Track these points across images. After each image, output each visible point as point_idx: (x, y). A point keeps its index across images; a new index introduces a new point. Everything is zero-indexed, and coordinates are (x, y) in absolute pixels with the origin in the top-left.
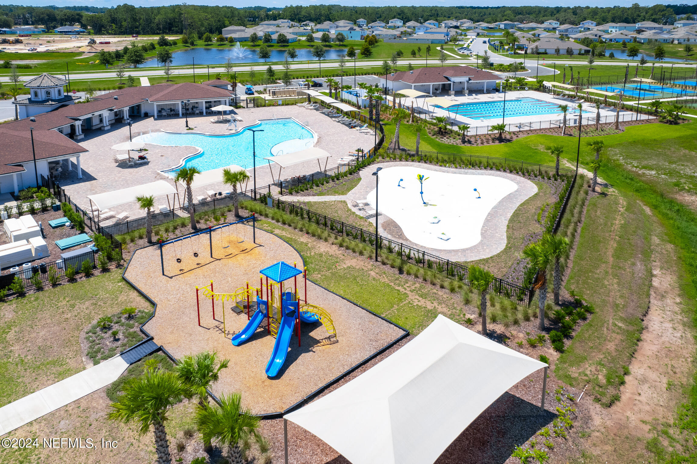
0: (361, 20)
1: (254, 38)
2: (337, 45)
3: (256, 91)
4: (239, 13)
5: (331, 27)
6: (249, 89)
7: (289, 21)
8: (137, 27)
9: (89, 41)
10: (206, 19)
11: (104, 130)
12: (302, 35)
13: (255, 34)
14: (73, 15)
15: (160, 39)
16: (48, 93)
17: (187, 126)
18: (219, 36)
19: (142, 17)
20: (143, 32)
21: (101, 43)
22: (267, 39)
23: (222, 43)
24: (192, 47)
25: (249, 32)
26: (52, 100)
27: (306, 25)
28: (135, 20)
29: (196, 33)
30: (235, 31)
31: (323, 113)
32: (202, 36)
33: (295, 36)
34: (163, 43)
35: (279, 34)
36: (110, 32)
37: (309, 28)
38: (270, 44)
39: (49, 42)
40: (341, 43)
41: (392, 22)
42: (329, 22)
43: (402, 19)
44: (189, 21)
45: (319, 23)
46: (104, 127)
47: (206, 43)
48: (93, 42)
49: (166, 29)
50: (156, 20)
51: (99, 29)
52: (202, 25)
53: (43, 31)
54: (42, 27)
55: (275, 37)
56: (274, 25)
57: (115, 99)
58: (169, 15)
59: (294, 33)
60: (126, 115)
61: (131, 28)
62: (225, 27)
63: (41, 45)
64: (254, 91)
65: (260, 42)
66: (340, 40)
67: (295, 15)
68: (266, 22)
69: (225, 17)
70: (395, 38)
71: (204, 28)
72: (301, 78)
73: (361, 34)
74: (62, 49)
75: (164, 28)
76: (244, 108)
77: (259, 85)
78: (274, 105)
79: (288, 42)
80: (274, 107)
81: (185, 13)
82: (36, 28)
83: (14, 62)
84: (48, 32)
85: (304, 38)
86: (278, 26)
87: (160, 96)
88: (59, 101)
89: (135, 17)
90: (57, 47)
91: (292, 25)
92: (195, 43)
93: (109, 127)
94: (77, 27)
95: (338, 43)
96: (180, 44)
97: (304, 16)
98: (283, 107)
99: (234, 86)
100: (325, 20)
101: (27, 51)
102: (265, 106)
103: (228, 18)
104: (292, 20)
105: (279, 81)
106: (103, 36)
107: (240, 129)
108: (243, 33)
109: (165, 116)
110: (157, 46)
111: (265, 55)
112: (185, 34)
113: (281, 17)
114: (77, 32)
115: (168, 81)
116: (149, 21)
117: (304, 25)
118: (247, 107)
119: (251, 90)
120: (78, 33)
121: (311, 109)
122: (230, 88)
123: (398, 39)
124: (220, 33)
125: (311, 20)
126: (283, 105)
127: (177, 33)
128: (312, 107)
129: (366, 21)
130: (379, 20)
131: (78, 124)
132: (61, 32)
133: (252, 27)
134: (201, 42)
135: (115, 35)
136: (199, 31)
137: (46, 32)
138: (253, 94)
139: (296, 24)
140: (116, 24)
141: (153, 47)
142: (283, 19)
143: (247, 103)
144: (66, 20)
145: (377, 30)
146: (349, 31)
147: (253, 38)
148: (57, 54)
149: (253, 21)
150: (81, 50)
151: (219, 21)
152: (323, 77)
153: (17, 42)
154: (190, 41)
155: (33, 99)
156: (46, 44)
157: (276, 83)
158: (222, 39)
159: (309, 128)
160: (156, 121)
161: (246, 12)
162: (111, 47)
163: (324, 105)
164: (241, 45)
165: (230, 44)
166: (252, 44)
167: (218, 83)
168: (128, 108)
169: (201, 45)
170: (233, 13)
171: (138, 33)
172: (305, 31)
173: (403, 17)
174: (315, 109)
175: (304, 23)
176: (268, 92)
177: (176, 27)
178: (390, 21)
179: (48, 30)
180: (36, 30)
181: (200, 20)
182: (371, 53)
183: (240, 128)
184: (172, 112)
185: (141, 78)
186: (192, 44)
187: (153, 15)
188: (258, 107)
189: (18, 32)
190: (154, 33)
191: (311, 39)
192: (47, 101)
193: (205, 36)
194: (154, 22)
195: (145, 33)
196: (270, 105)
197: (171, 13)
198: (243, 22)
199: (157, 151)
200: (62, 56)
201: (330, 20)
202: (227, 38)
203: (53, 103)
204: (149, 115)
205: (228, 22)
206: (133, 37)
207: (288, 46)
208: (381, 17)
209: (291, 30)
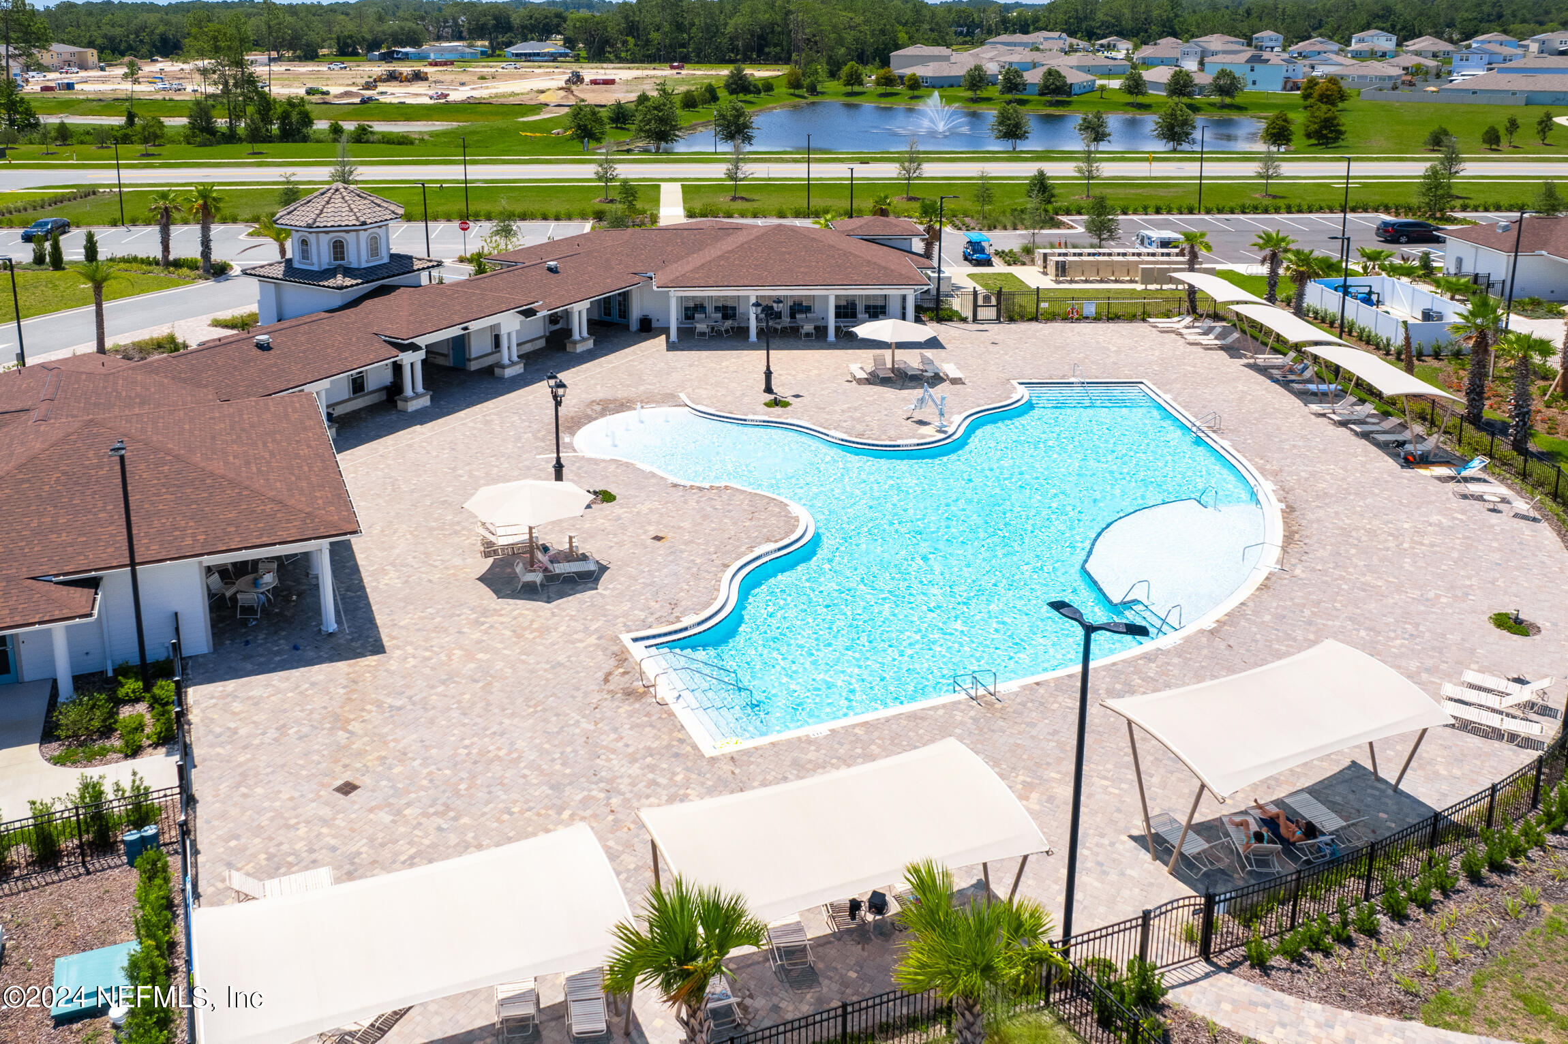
0: (1268, 33)
1: (977, 80)
2: (1212, 105)
3: (997, 253)
4: (933, 15)
5: (1186, 54)
6: (976, 247)
7: (1064, 35)
8: (683, 46)
9: (566, 77)
10: (850, 27)
11: (501, 379)
12: (1109, 73)
13: (978, 68)
14: (546, 17)
15: (732, 76)
16: (338, 248)
17: (769, 390)
18: (882, 72)
19: (696, 21)
20: (698, 56)
21: (594, 82)
22: (1013, 83)
23: (889, 89)
24: (812, 99)
25: (960, 61)
26: (348, 272)
27: (1109, 47)
28: (680, 27)
29: (824, 60)
30: (924, 60)
31: (1263, 370)
32: (839, 69)
33: (1091, 77)
34: (739, 85)
35: (1045, 69)
36: (623, 55)
37: (1121, 55)
38: (1018, 97)
39: (483, 78)
40: (1228, 100)
41: (1361, 40)
42: (1171, 40)
43: (1392, 30)
44: (807, 31)
45: (1146, 43)
46: (503, 367)
47: (849, 89)
48: (577, 79)
49: (753, 50)
50: (729, 29)
51: (600, 50)
52: (840, 41)
53: (483, 53)
54: (483, 44)
55: (1033, 77)
56: (1025, 45)
57: (550, 269)
58: (760, 16)
59: (1080, 68)
60: (579, 326)
61: (671, 46)
62: (898, 47)
63: (463, 84)
64: (990, 250)
65: (993, 92)
66: (1223, 91)
67: (1080, 20)
68: (1005, 38)
69: (899, 22)
70: (1395, 88)
71: (843, 50)
72: (1135, 212)
73: (1284, 74)
74: (503, 95)
75: (748, 48)
76: (964, 320)
77: (1005, 228)
78: (1066, 318)
79: (1069, 94)
80: (1068, 326)
81: (798, 11)
82: (470, 46)
83: (380, 127)
84: (492, 56)
85: (1115, 84)
86: (1038, 49)
87: (689, 267)
88: (366, 274)
89: (680, 20)
90: (494, 91)
91: (1071, 46)
92: (819, 88)
93: (519, 369)
94: (554, 45)
95: (1215, 99)
96: (782, 90)
97: (1103, 23)
98: (1101, 327)
99: (933, 237)
100: (1161, 36)
101: (426, 101)
102: (1035, 319)
103: (904, 25)
104: (1072, 34)
105: (1064, 219)
106: (605, 65)
107: (956, 422)
108: (944, 64)
109: (703, 334)
110: (722, 94)
111: (1012, 131)
112: (796, 62)
113: (1040, 24)
114: (552, 55)
115: (734, 199)
116: (712, 31)
117: (1102, 46)
118: (975, 320)
119: (982, 250)
120: (554, 58)
121: (1208, 348)
122: (918, 246)
123: (1405, 92)
124: (886, 62)
125: (1122, 34)
126: (1097, 319)
127: (777, 60)
128: (1209, 340)
129: (1281, 37)
130: (1321, 35)
131: (411, 360)
132: (517, 55)
133: (967, 50)
134: (833, 86)
135: (633, 62)
136: (830, 57)
137: (489, 56)
138: (988, 263)
139: (1083, 44)
140: (637, 38)
141: (711, 95)
142: (1045, 29)
143: (975, 306)
144: (532, 29)
145: (1326, 62)
146: (1249, 66)
147: (972, 77)
148: (490, 108)
149: (968, 34)
150: (543, 98)
151: (883, 32)
152: (1208, 212)
153: (418, 77)
154: (806, 82)
155: (296, 265)
156: (474, 83)
157: (1059, 225)
158: (888, 81)
159: (1226, 444)
160: (671, 353)
161: (950, 11)
162: (615, 91)
163: (1261, 336)
164: (941, 97)
165: (911, 93)
166: (969, 94)
167: (878, 226)
168: (586, 304)
169: (836, 94)
170: (918, 12)
171: (685, 60)
172: (1111, 62)
173: (1393, 27)
174: (1222, 348)
175: (1104, 41)
176: (1040, 262)
177: (776, 45)
178: (1355, 37)
179: (494, 52)
180: (468, 50)
181: (835, 28)
182: (1341, 133)
183: (957, 419)
184: (728, 323)
185: (664, 185)
186: (813, 90)
187: (722, 17)
188: (1011, 320)
189: (432, 56)
190: (722, 61)
191: (1135, 86)
192: (330, 273)
193: (846, 69)
194: (723, 34)
195: (702, 58)
196: (1052, 317)
197: (765, 12)
198: (943, 38)
199: (645, 508)
200: (496, 114)
201: (1175, 34)
202: (901, 77)
203: (348, 282)
204: (655, 324)
205: (906, 37)
206: (672, 68)
207: (1068, 103)
208: (1320, 26)
209: (1074, 59)
